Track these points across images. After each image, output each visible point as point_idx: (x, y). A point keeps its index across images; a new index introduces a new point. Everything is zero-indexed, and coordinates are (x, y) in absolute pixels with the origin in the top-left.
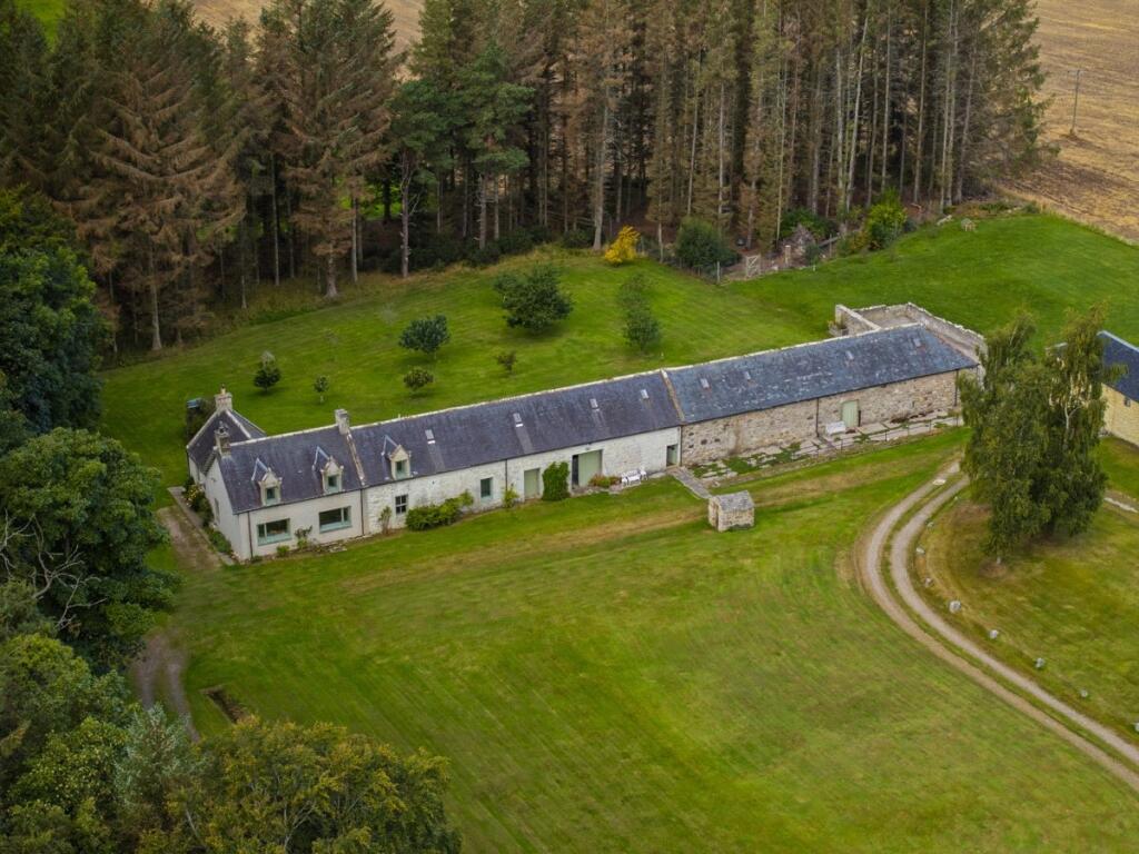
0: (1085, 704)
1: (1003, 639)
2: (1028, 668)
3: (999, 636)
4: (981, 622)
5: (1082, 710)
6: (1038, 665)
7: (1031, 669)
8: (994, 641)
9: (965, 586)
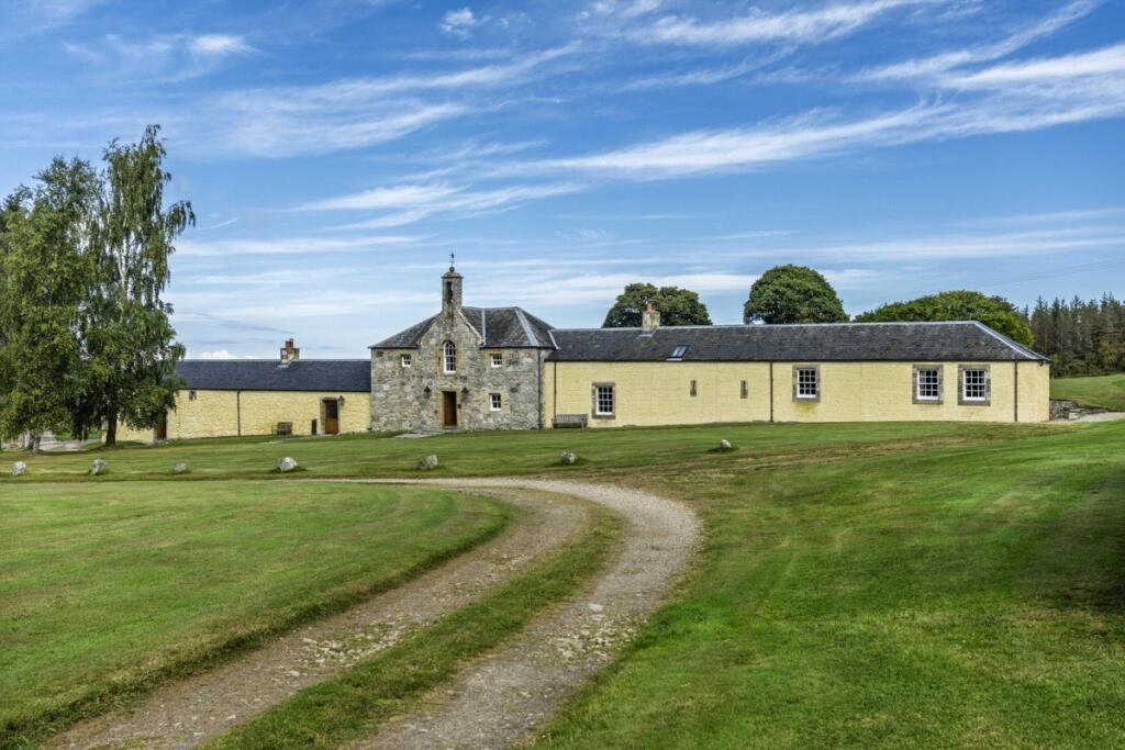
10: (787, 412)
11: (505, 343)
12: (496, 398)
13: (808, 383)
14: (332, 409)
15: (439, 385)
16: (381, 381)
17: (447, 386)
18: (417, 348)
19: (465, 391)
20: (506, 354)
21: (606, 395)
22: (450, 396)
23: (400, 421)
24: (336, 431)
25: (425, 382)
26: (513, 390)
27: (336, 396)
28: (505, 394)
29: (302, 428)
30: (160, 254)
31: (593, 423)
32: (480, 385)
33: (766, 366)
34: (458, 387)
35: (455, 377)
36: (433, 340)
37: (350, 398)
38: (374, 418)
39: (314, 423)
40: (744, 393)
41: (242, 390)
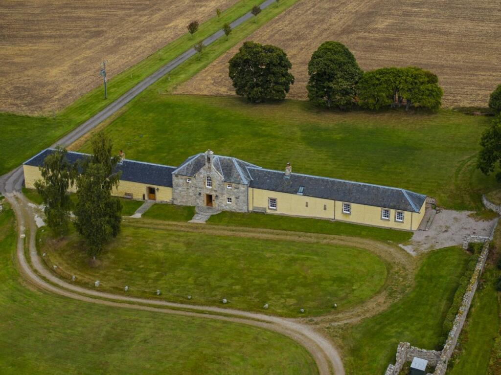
0: (192, 301)
1: (132, 289)
2: (155, 296)
3: (128, 288)
4: (115, 285)
5: (194, 304)
6: (158, 294)
7: (157, 296)
8: (128, 291)
9: (91, 274)
10: (339, 217)
11: (232, 181)
12: (229, 199)
13: (347, 208)
14: (152, 191)
15: (205, 192)
16: (178, 186)
17: (208, 193)
18: (194, 177)
19: (216, 196)
20: (233, 185)
21: (273, 202)
22: (209, 197)
23: (187, 202)
24: (155, 199)
25: (198, 190)
26: (237, 198)
27: (155, 186)
28: (233, 198)
29: (138, 196)
31: (268, 211)
32: (222, 194)
33: (333, 201)
34: (213, 194)
35: (212, 190)
36: (201, 175)
37: (161, 188)
38: (174, 198)
39: (144, 196)
40: (325, 209)
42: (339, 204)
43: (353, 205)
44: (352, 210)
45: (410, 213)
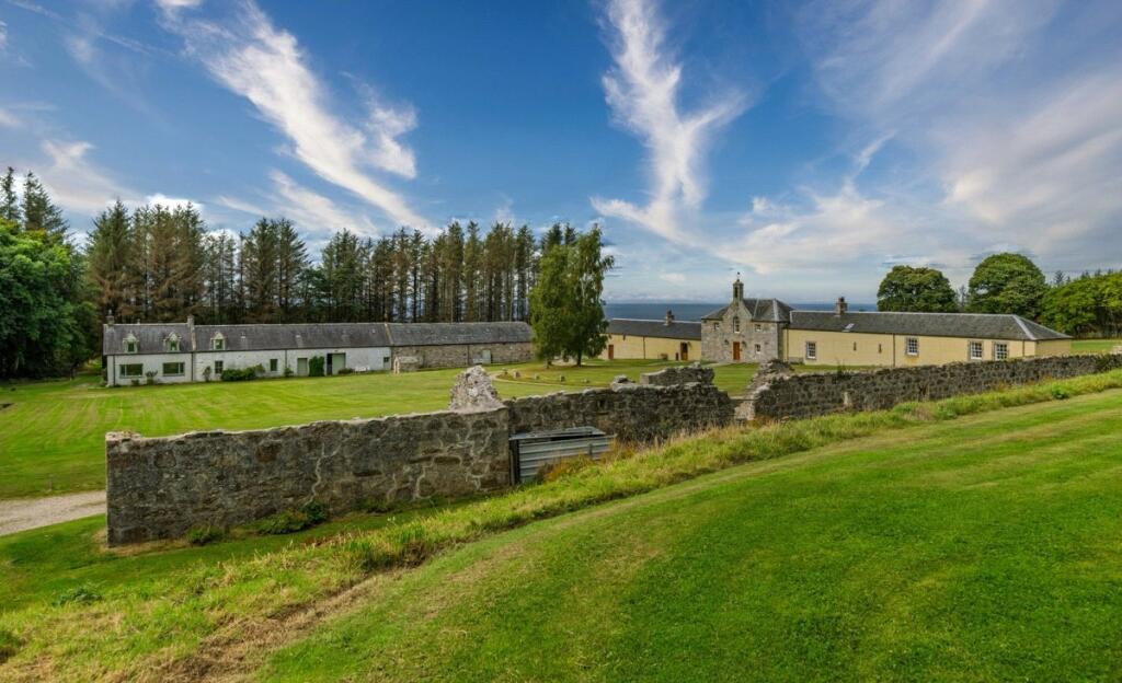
10: (902, 361)
11: (763, 319)
12: (758, 346)
13: (913, 346)
14: (684, 348)
15: (732, 339)
16: (707, 335)
17: (736, 340)
18: (721, 319)
19: (744, 343)
20: (763, 325)
21: (812, 347)
22: (736, 345)
23: (714, 357)
24: (686, 359)
25: (725, 337)
26: (766, 344)
27: (686, 342)
28: (762, 344)
29: (672, 357)
30: (598, 280)
31: (806, 362)
32: (751, 339)
33: (891, 337)
34: (740, 340)
35: (740, 335)
36: (729, 316)
37: (693, 342)
38: (703, 354)
39: (677, 355)
40: (880, 351)
41: (646, 336)
42: (901, 340)
43: (921, 340)
44: (920, 349)
45: (1021, 343)
